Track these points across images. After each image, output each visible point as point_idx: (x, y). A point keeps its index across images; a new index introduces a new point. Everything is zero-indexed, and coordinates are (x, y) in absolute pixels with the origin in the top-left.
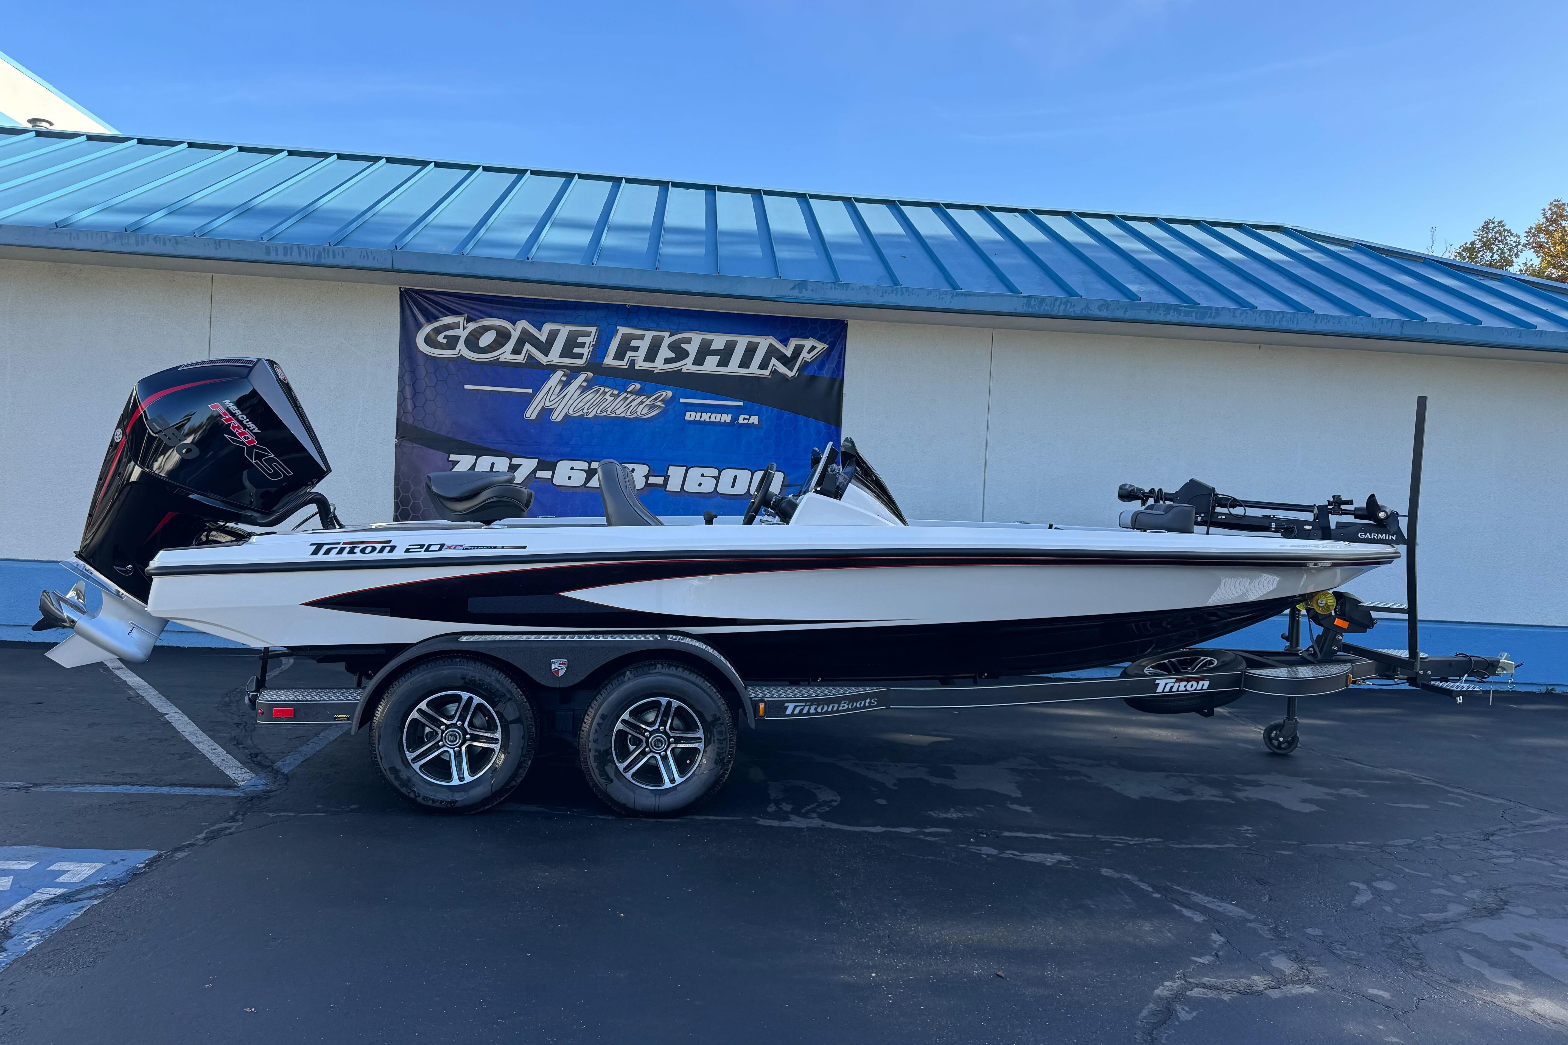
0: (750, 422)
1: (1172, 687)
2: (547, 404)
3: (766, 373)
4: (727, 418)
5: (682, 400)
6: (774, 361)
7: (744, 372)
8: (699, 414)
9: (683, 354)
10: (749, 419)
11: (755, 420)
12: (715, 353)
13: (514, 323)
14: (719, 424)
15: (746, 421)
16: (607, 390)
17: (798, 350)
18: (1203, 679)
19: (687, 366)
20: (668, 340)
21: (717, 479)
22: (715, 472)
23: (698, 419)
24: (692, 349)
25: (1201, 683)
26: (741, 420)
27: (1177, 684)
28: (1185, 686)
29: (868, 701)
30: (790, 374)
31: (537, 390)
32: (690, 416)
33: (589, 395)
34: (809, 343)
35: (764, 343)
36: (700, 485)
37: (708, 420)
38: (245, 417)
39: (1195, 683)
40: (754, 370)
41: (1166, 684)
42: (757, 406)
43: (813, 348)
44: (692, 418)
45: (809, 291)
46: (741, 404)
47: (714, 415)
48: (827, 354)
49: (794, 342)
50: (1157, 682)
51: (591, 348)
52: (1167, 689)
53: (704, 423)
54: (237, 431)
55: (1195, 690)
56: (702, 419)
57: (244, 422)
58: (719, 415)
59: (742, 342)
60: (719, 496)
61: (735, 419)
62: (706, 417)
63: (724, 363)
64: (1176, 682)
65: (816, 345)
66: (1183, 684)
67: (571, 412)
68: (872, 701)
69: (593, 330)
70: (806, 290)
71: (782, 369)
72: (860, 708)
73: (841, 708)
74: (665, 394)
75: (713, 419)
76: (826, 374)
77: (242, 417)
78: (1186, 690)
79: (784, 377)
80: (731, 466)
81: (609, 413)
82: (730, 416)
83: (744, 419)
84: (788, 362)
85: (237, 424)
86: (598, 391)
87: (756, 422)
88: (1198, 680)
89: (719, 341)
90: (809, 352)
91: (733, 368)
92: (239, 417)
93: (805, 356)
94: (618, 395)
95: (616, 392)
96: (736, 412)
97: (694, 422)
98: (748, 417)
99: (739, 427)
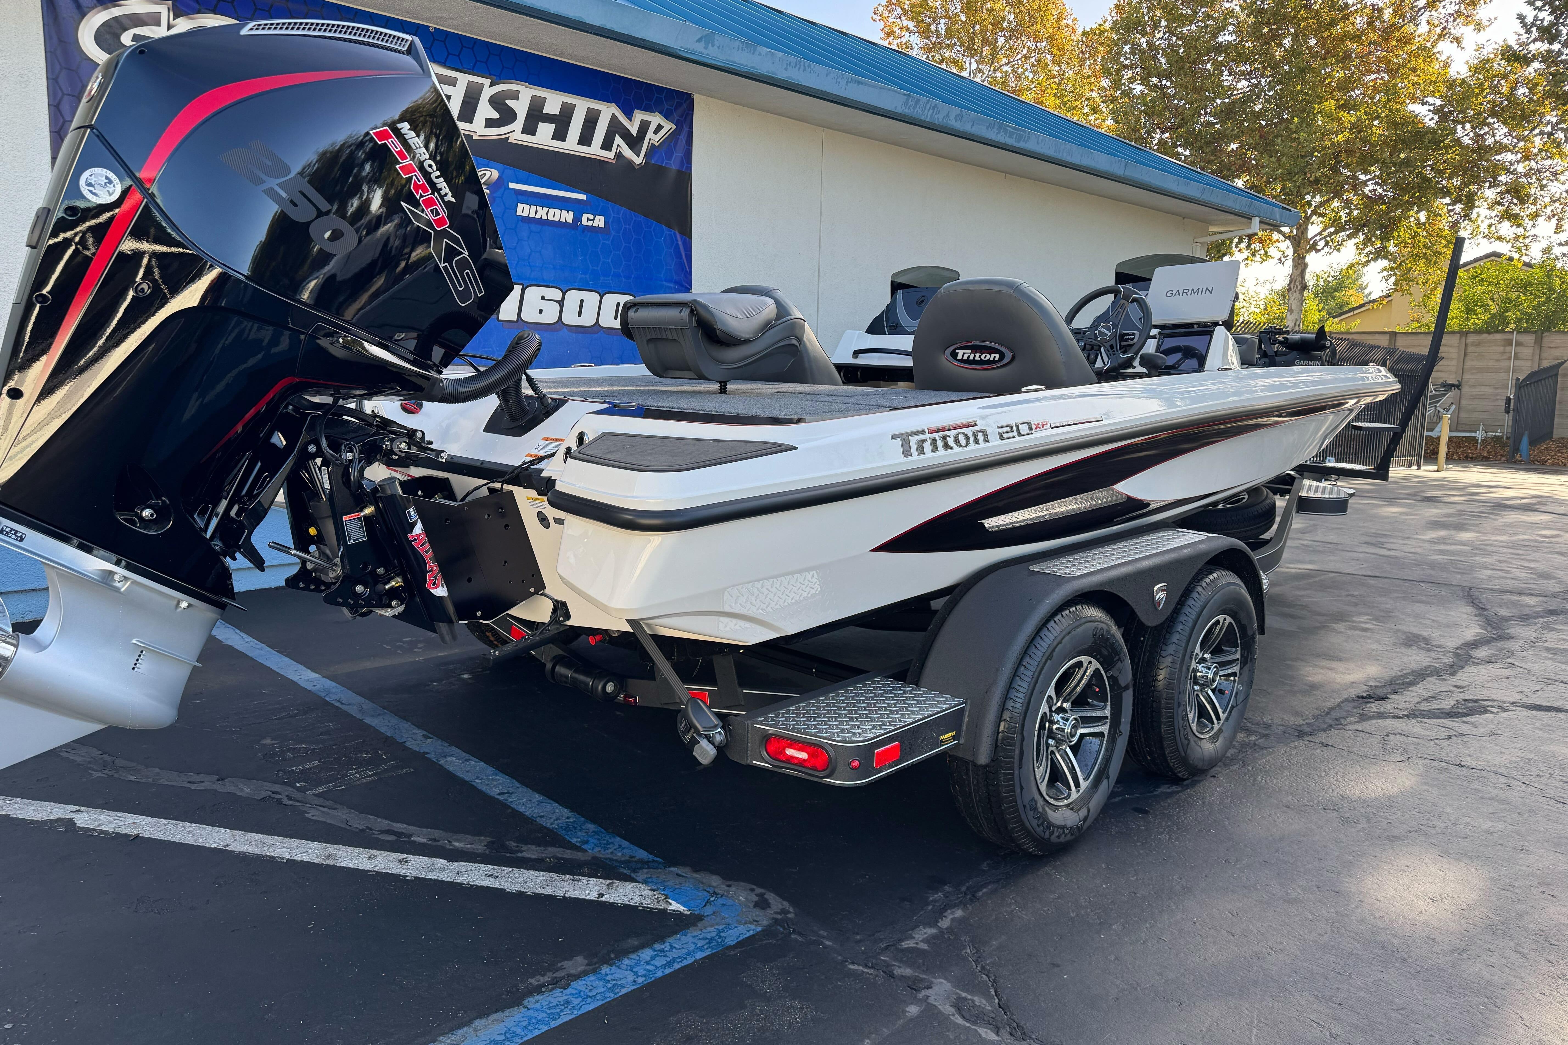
0: (595, 225)
3: (610, 155)
4: (568, 217)
5: (512, 185)
6: (618, 140)
7: (584, 151)
8: (533, 208)
9: (508, 116)
10: (593, 220)
11: (600, 221)
12: (549, 118)
14: (559, 224)
15: (590, 223)
17: (644, 127)
19: (515, 132)
20: (488, 92)
21: (561, 303)
22: (557, 294)
23: (532, 215)
24: (521, 107)
26: (584, 222)
30: (638, 160)
32: (524, 210)
34: (655, 119)
35: (608, 111)
36: (541, 311)
37: (544, 217)
38: (434, 167)
40: (595, 150)
42: (602, 202)
43: (659, 127)
44: (525, 214)
45: (715, 47)
46: (583, 197)
47: (552, 211)
48: (673, 136)
49: (639, 116)
53: (541, 221)
54: (421, 196)
56: (538, 216)
57: (433, 176)
58: (558, 212)
59: (582, 106)
60: (565, 329)
61: (577, 218)
62: (542, 213)
63: (560, 135)
65: (662, 124)
70: (713, 46)
71: (628, 153)
74: (488, 174)
75: (551, 218)
76: (673, 165)
77: (430, 166)
79: (630, 163)
80: (576, 285)
82: (571, 213)
83: (588, 219)
84: (634, 142)
85: (422, 181)
87: (602, 225)
89: (554, 102)
90: (656, 132)
91: (571, 145)
92: (426, 164)
93: (652, 138)
96: (578, 208)
97: (527, 220)
98: (591, 217)
99: (583, 232)
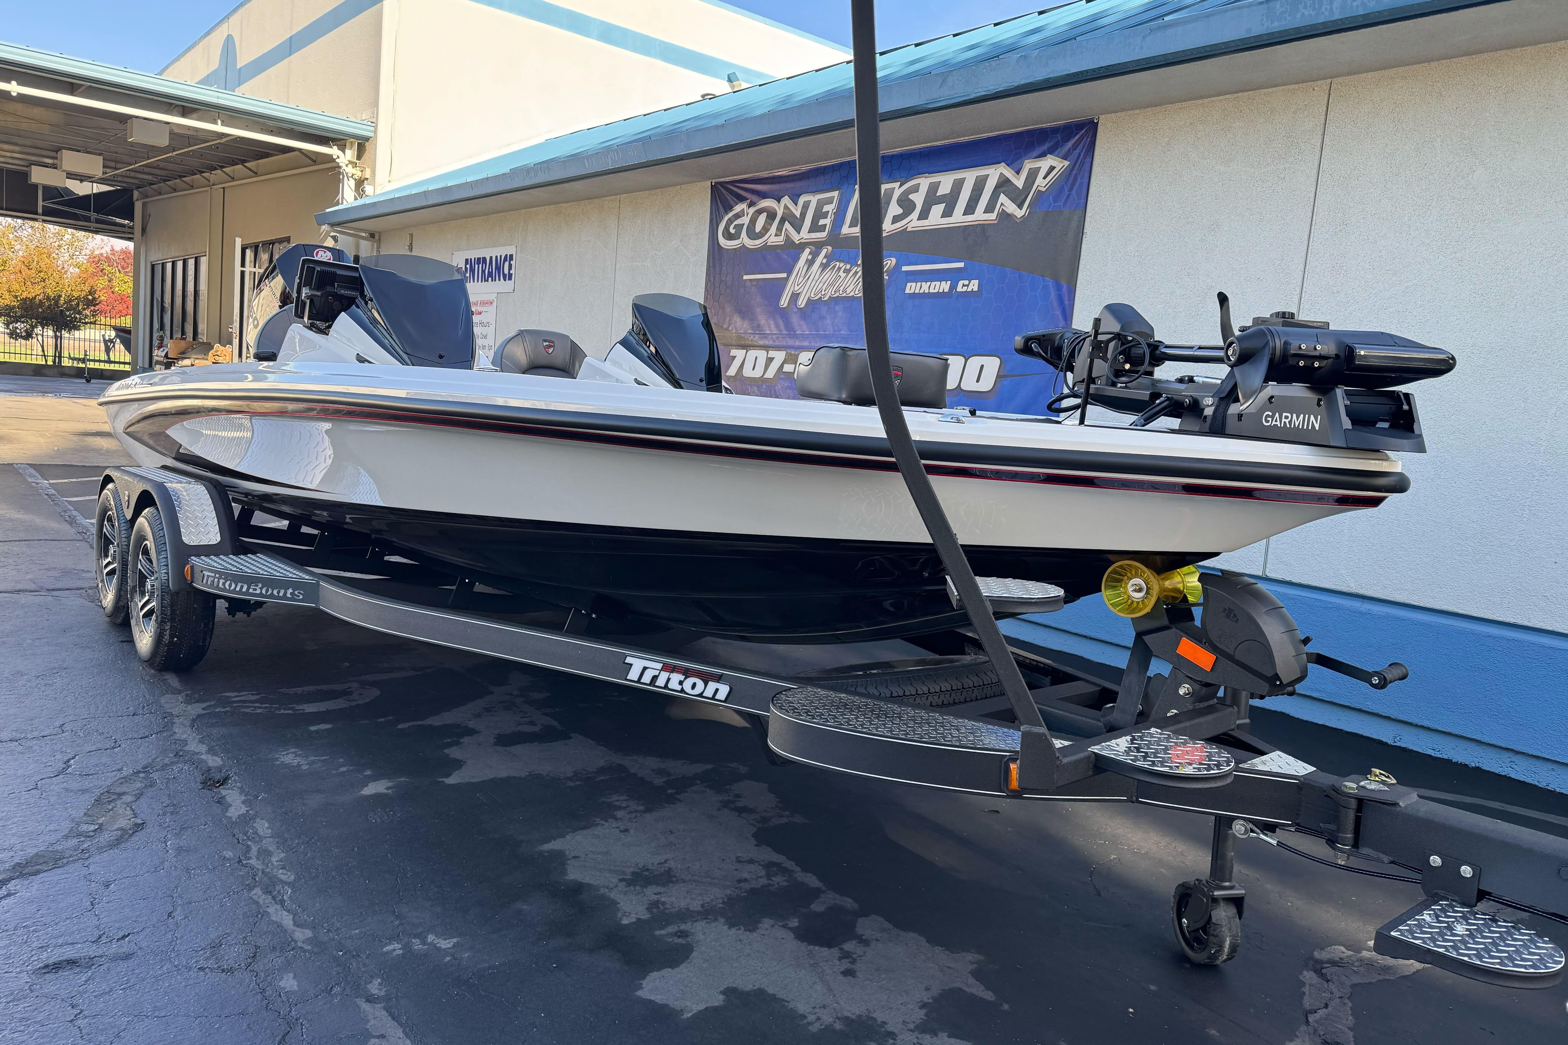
0: (969, 289)
1: (655, 678)
2: (796, 288)
3: (992, 217)
4: (945, 286)
5: (905, 268)
6: (1003, 198)
7: (968, 220)
8: (919, 285)
9: (910, 208)
10: (968, 286)
11: (974, 285)
12: (941, 199)
13: (779, 201)
14: (938, 295)
15: (965, 289)
16: (842, 265)
17: (1033, 176)
18: (719, 679)
19: (912, 221)
20: (897, 192)
23: (917, 291)
24: (919, 199)
25: (712, 686)
26: (960, 289)
27: (664, 675)
28: (681, 683)
29: (290, 591)
30: (1019, 213)
31: (789, 273)
32: (912, 288)
33: (828, 275)
34: (1047, 163)
35: (994, 173)
37: (927, 291)
39: (700, 684)
40: (980, 215)
41: (645, 669)
42: (977, 266)
43: (1052, 168)
44: (912, 291)
46: (958, 265)
47: (933, 284)
48: (1068, 172)
49: (1029, 166)
50: (629, 660)
51: (833, 216)
52: (647, 679)
53: (924, 295)
55: (701, 695)
56: (922, 291)
58: (938, 284)
59: (971, 177)
61: (953, 287)
62: (925, 287)
63: (949, 211)
64: (662, 669)
65: (1055, 164)
66: (676, 678)
67: (813, 296)
68: (296, 593)
69: (835, 194)
71: (1011, 207)
72: (278, 598)
73: (251, 591)
74: (890, 262)
75: (932, 291)
78: (682, 691)
81: (841, 293)
82: (949, 283)
83: (964, 285)
84: (1018, 198)
86: (834, 267)
87: (976, 289)
88: (706, 678)
89: (946, 183)
90: (1044, 178)
91: (957, 218)
93: (1041, 183)
94: (850, 270)
95: (848, 267)
96: (953, 276)
97: (914, 296)
98: (966, 282)
99: (957, 298)
